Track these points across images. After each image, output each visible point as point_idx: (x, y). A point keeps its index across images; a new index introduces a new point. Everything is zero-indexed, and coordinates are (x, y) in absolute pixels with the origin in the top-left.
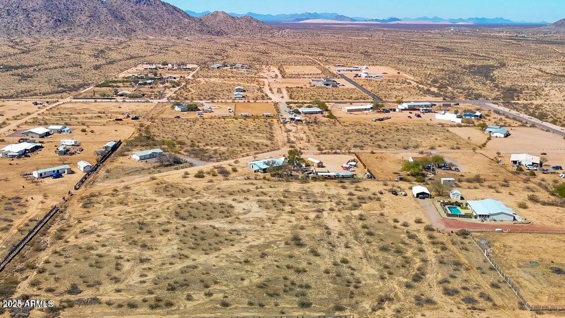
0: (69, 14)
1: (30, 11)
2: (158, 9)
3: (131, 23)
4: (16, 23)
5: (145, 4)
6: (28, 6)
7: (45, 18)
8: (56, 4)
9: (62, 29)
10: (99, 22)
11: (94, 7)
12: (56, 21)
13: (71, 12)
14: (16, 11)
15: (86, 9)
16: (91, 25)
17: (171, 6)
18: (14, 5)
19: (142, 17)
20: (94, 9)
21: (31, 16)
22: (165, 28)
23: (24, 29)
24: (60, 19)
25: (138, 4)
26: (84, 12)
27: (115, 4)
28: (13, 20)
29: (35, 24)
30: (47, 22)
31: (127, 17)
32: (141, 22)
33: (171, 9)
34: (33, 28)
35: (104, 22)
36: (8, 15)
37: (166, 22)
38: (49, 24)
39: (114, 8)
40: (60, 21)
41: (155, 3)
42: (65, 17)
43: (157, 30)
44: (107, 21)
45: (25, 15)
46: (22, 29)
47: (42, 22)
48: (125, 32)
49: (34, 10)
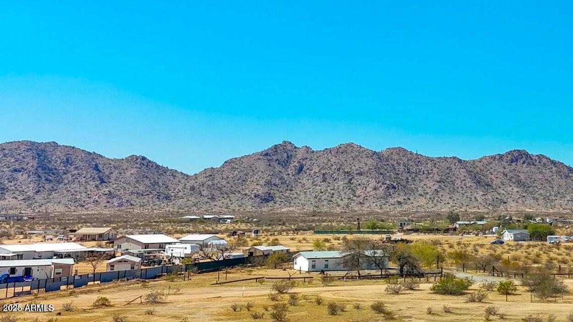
0: (410, 178)
1: (354, 175)
2: (544, 171)
3: (501, 191)
4: (332, 191)
5: (524, 163)
6: (353, 168)
7: (373, 183)
8: (393, 165)
9: (395, 200)
10: (451, 189)
11: (447, 168)
12: (388, 188)
13: (413, 175)
14: (335, 176)
15: (435, 170)
16: (440, 194)
17: (566, 166)
18: (334, 167)
19: (519, 183)
20: (448, 171)
21: (355, 181)
22: (554, 198)
23: (342, 200)
24: (395, 184)
25: (514, 164)
26: (431, 175)
27: (479, 164)
28: (329, 189)
29: (358, 193)
30: (375, 189)
31: (496, 182)
32: (516, 189)
33: (566, 171)
34: (355, 198)
35: (460, 189)
36: (323, 181)
37: (555, 189)
38: (378, 192)
39: (478, 169)
40: (394, 187)
41: (540, 162)
42: (404, 183)
43: (541, 202)
44: (464, 187)
45: (346, 181)
46: (339, 200)
47: (368, 189)
48: (490, 204)
49: (361, 174)
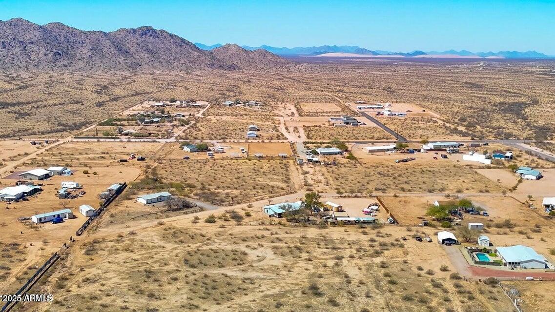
0: (69, 46)
1: (27, 44)
2: (165, 42)
3: (136, 56)
4: (12, 56)
5: (151, 36)
6: (25, 38)
7: (43, 51)
8: (55, 36)
9: (62, 63)
10: (101, 55)
11: (97, 39)
12: (55, 54)
13: (72, 44)
14: (12, 44)
15: (88, 41)
16: (94, 59)
17: (180, 38)
18: (10, 37)
19: (148, 51)
20: (97, 42)
21: (29, 48)
22: (173, 62)
23: (21, 62)
24: (60, 52)
25: (144, 36)
26: (85, 45)
27: (119, 36)
28: (9, 54)
29: (33, 57)
30: (45, 55)
31: (132, 50)
32: (146, 55)
33: (180, 41)
34: (31, 61)
35: (107, 55)
36: (4, 48)
37: (173, 55)
38: (48, 57)
39: (118, 40)
40: (59, 54)
41: (162, 35)
42: (65, 50)
43: (164, 64)
44: (110, 54)
45: (22, 48)
46: (19, 63)
47: (40, 55)
48: (130, 67)
49: (32, 43)
